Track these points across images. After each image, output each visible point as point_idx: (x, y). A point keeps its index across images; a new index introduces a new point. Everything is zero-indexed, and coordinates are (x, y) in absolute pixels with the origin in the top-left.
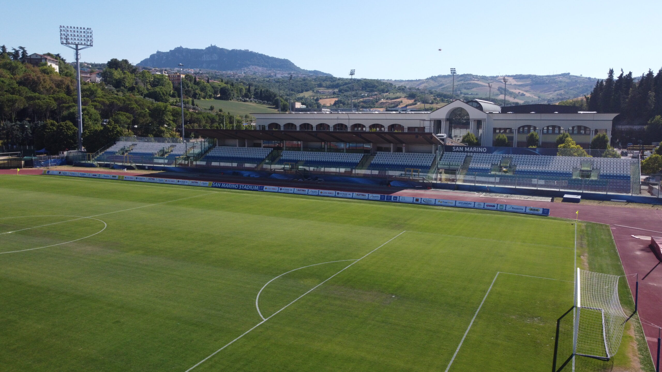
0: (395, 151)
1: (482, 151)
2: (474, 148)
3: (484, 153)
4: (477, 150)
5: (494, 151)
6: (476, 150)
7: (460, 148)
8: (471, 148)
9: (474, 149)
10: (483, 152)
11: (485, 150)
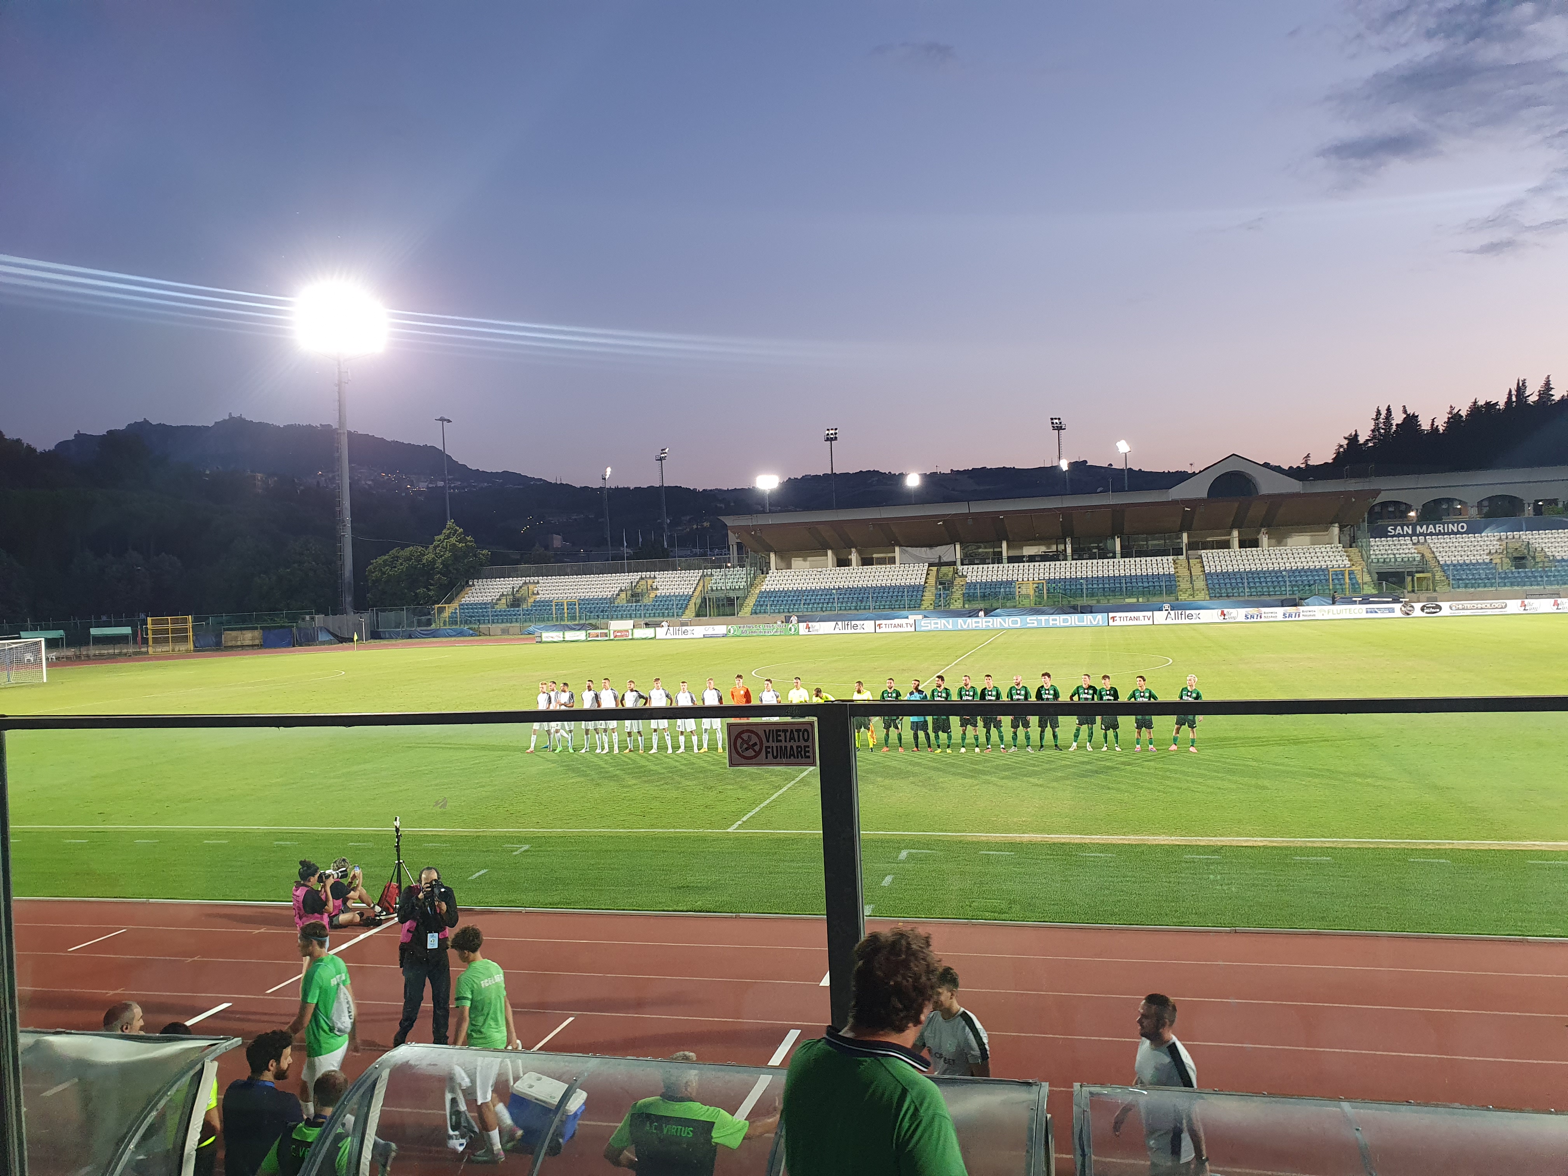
0: (1242, 545)
1: (1455, 530)
2: (1437, 526)
3: (1462, 533)
4: (1444, 529)
5: (1485, 528)
6: (1441, 529)
7: (1405, 528)
8: (1431, 526)
9: (1437, 529)
10: (1458, 533)
11: (1462, 527)
